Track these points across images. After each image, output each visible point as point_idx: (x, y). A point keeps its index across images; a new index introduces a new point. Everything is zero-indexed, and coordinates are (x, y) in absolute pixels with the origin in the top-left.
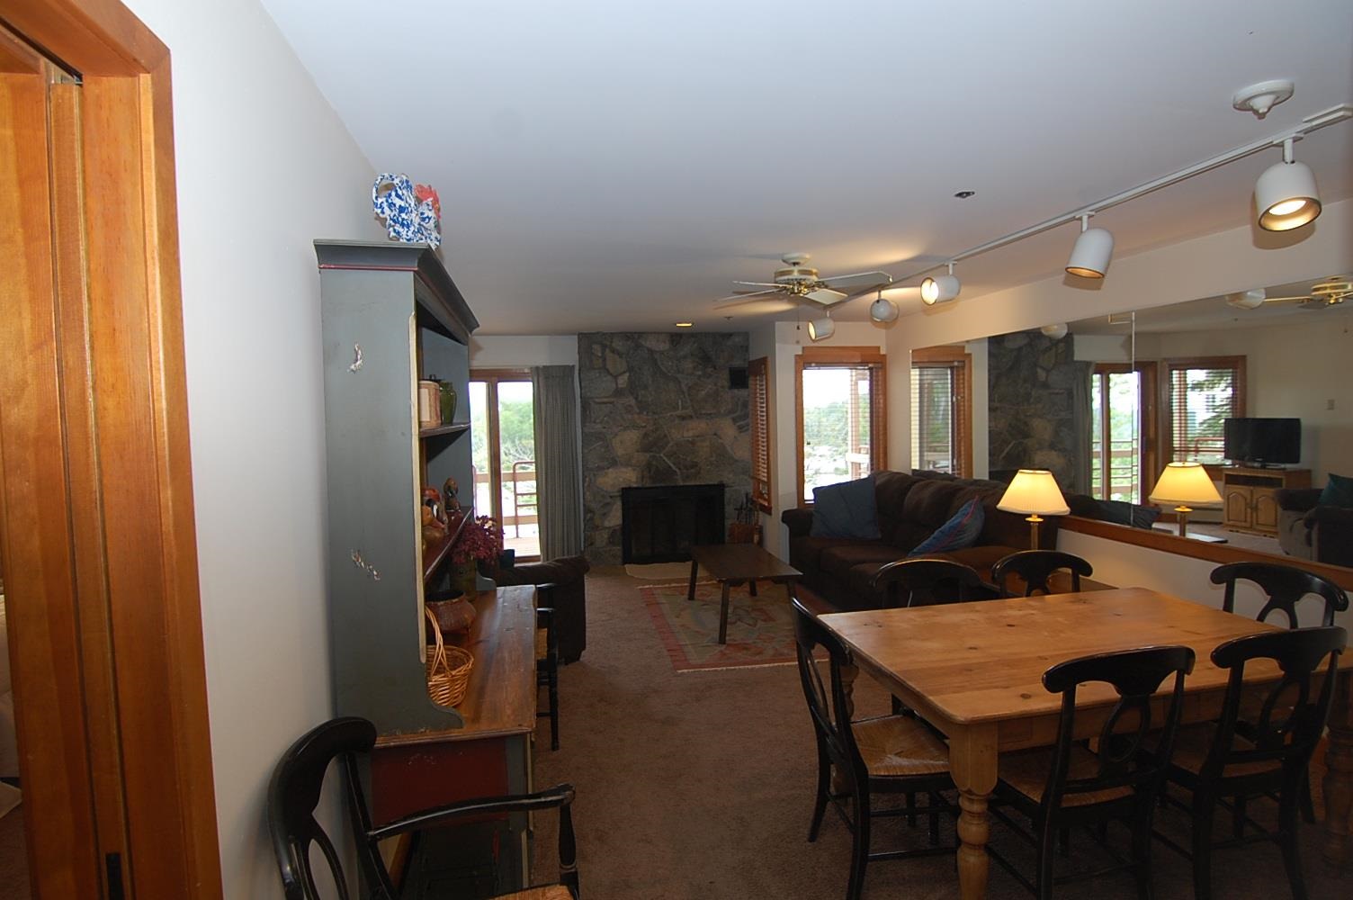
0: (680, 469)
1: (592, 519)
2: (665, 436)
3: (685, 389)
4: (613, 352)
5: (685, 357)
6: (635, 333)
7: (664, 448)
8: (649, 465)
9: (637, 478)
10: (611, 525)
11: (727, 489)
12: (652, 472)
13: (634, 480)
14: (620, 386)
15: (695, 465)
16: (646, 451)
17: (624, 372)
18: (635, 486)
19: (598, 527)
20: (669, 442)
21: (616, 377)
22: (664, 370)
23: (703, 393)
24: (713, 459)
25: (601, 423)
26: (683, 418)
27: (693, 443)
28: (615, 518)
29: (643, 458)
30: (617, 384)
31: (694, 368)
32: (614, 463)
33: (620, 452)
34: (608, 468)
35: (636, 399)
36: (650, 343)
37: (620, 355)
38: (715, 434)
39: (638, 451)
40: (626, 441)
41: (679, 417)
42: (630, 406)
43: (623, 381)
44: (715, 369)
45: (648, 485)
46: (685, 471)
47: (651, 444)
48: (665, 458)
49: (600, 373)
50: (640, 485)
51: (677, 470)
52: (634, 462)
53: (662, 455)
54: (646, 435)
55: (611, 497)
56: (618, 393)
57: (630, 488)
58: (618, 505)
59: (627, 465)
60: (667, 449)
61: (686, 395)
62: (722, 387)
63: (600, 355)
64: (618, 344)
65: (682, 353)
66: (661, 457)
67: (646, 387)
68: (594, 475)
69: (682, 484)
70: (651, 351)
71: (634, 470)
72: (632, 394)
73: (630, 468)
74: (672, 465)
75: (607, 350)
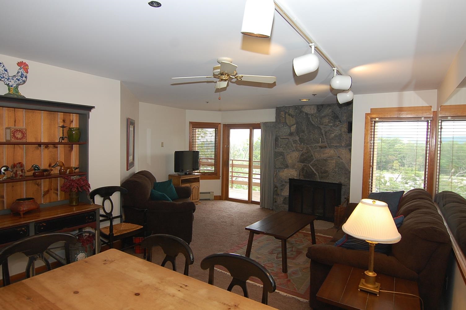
0: (318, 173)
1: (276, 190)
2: (312, 156)
3: (324, 133)
4: (289, 115)
5: (324, 117)
6: (300, 106)
7: (311, 162)
8: (303, 169)
9: (297, 175)
10: (285, 195)
11: (343, 187)
12: (304, 173)
13: (296, 175)
14: (292, 131)
15: (326, 172)
16: (303, 162)
17: (294, 124)
18: (296, 178)
19: (279, 195)
20: (313, 159)
21: (290, 127)
22: (313, 123)
23: (333, 135)
24: (337, 169)
25: (282, 148)
26: (321, 147)
27: (326, 160)
28: (286, 192)
29: (301, 165)
30: (290, 130)
31: (329, 122)
32: (287, 167)
33: (290, 161)
34: (285, 169)
35: (299, 137)
36: (307, 110)
37: (292, 116)
38: (339, 157)
39: (298, 162)
40: (293, 157)
41: (319, 147)
42: (296, 140)
43: (293, 128)
44: (340, 121)
45: (301, 179)
46: (320, 174)
47: (305, 159)
48: (311, 167)
49: (283, 125)
50: (298, 179)
51: (317, 174)
52: (296, 167)
53: (310, 165)
54: (302, 155)
55: (285, 182)
56: (291, 134)
57: (294, 179)
58: (288, 186)
59: (293, 167)
60: (312, 163)
61: (324, 135)
62: (344, 132)
63: (284, 116)
64: (291, 111)
65: (323, 115)
66: (308, 166)
67: (303, 132)
68: (279, 171)
69: (319, 181)
70: (307, 114)
71: (296, 171)
72: (298, 135)
73: (294, 170)
74: (314, 171)
75: (287, 114)
